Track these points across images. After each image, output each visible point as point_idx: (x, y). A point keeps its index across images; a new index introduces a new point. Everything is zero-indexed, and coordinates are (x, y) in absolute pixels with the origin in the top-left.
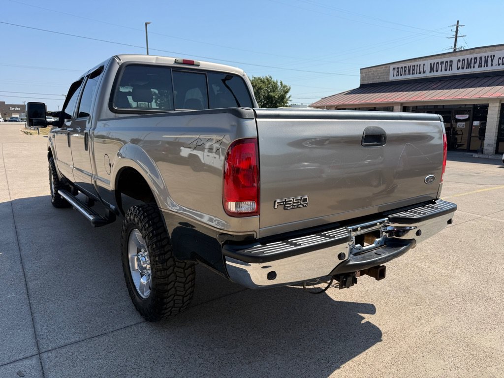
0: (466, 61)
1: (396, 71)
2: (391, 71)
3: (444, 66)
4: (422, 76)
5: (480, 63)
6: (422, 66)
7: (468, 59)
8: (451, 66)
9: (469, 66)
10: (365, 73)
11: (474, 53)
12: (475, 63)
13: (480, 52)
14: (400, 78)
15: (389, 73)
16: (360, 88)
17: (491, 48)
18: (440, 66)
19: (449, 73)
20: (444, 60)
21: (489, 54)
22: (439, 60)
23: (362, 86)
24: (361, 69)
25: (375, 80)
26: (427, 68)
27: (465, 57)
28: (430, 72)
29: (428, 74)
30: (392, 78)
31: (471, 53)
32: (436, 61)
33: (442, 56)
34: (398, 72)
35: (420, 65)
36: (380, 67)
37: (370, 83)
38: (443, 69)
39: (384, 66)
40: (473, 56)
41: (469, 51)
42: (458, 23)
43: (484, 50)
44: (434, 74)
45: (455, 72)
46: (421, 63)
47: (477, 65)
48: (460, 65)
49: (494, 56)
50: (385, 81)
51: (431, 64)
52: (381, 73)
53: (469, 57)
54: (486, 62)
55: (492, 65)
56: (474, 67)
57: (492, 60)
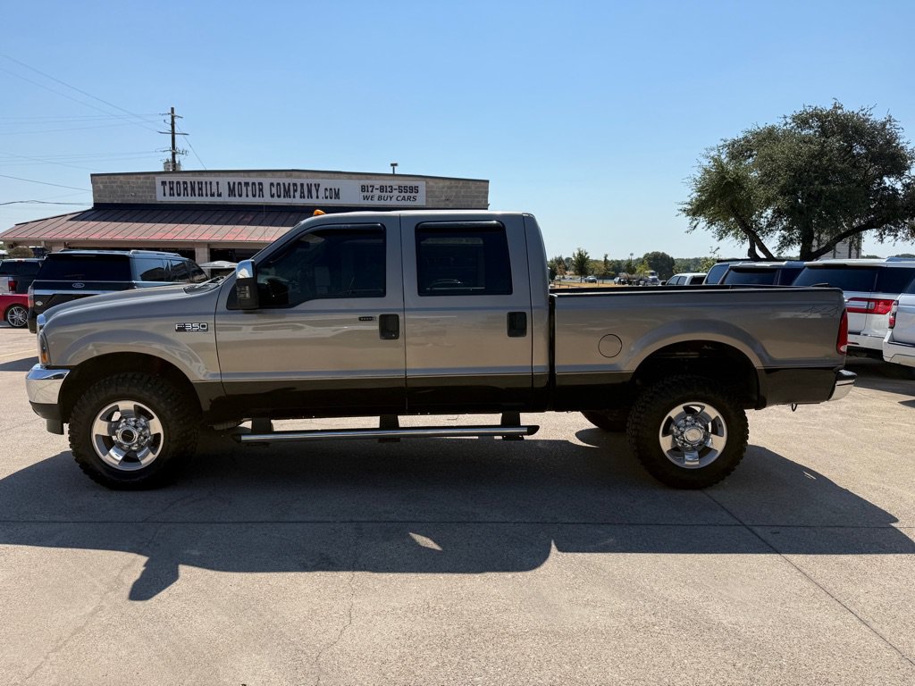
0: (282, 186)
1: (167, 188)
2: (159, 188)
3: (250, 188)
4: (216, 200)
5: (302, 192)
6: (214, 184)
7: (284, 184)
8: (261, 190)
9: (287, 194)
10: (102, 183)
11: (291, 176)
12: (295, 191)
13: (299, 177)
14: (176, 199)
15: (155, 188)
16: (93, 209)
17: (313, 174)
18: (244, 189)
19: (258, 201)
20: (250, 180)
21: (313, 181)
22: (243, 180)
23: (97, 206)
24: (92, 175)
25: (126, 198)
26: (224, 190)
27: (281, 181)
28: (229, 196)
29: (226, 199)
30: (161, 197)
31: (287, 177)
32: (237, 180)
33: (246, 174)
34: (171, 189)
35: (211, 183)
36: (135, 176)
37: (115, 202)
38: (250, 194)
39: (142, 176)
40: (292, 181)
41: (284, 173)
42: (173, 111)
43: (305, 175)
44: (236, 200)
45: (267, 200)
46: (214, 179)
47: (298, 194)
48: (274, 191)
49: (319, 185)
50: (148, 202)
51: (229, 183)
52: (138, 187)
53: (287, 181)
54: (310, 191)
55: (317, 197)
56: (294, 197)
57: (317, 191)
